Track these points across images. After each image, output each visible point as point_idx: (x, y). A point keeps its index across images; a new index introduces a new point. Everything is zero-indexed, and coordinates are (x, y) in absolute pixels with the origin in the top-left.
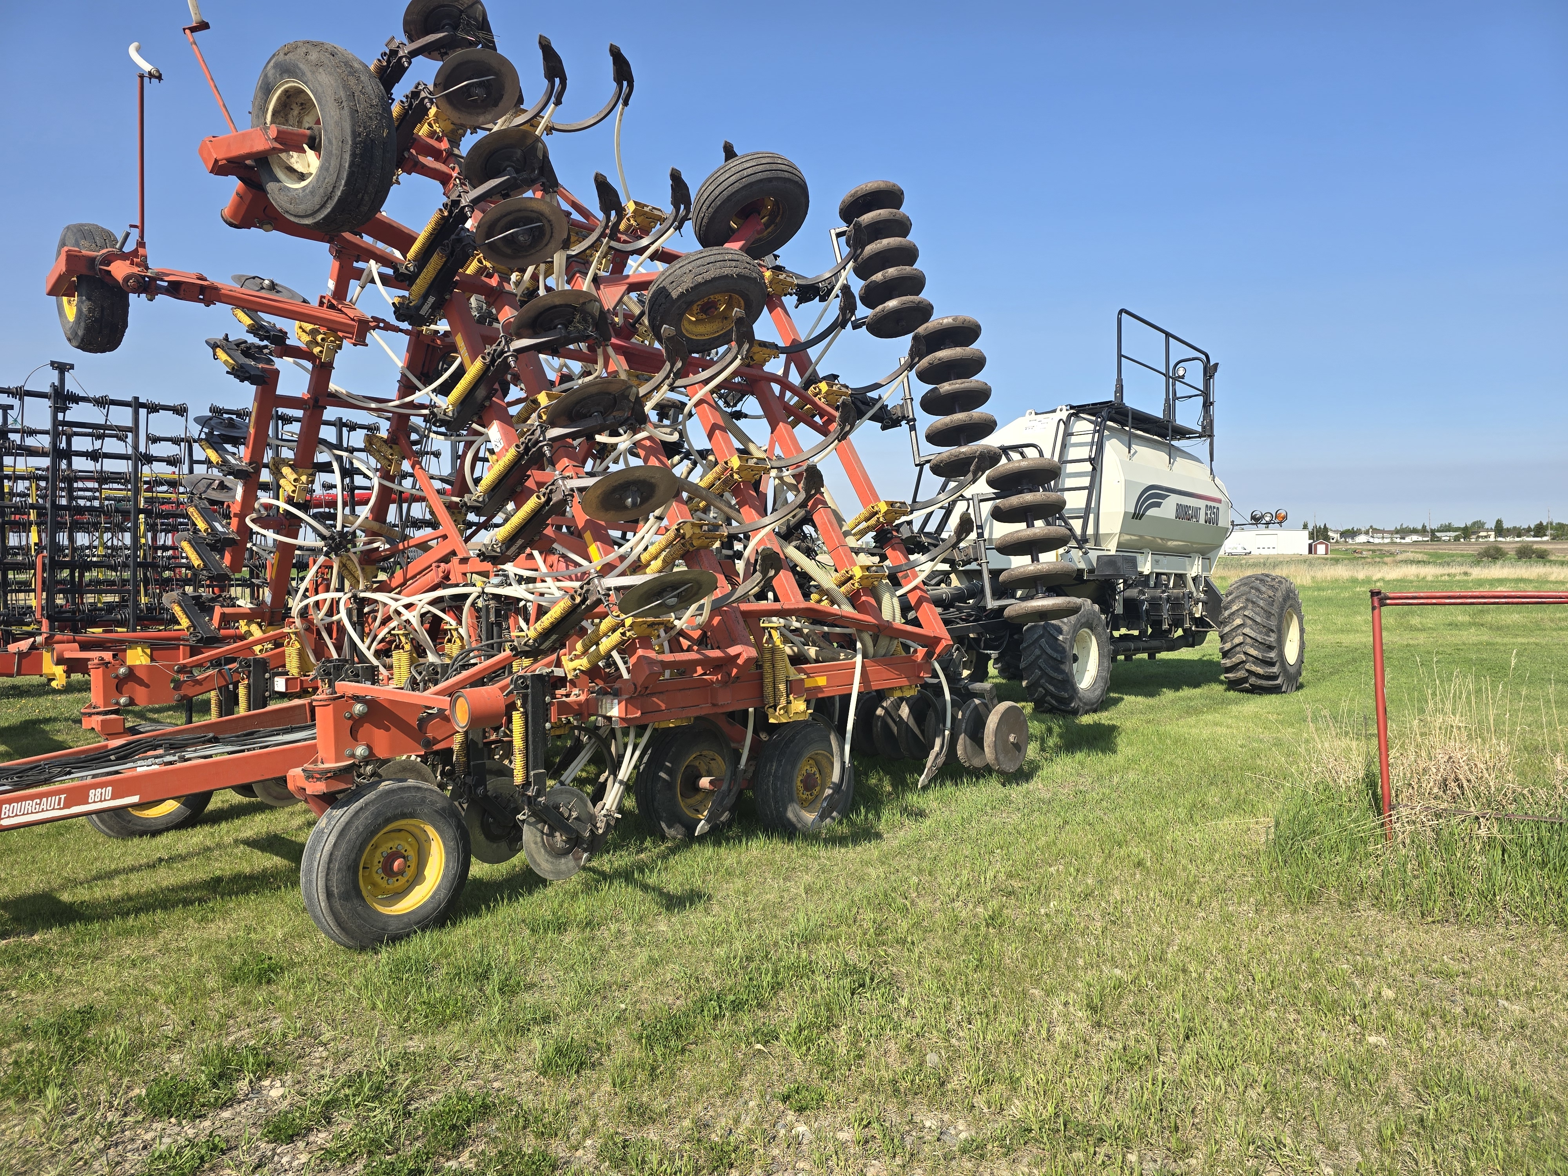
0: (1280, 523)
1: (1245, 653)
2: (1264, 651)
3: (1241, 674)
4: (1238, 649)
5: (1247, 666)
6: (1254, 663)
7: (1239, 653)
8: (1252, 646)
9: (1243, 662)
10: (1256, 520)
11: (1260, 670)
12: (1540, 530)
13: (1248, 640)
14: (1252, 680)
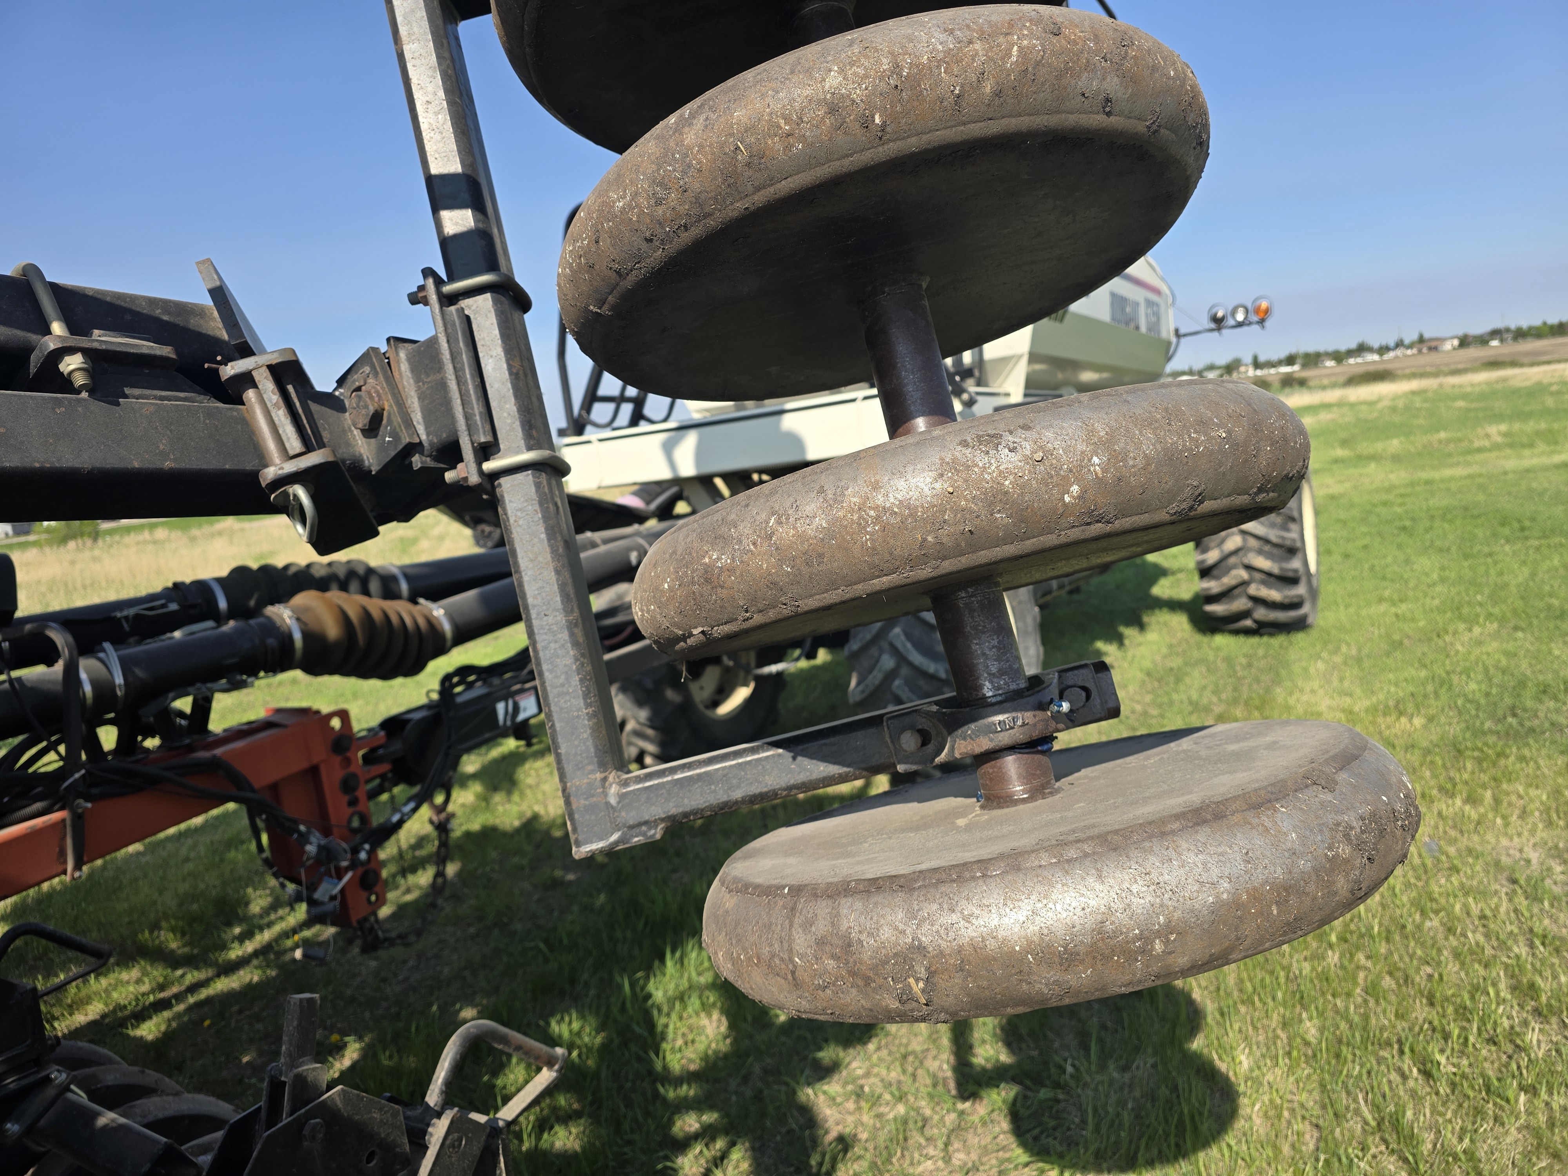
0: (1262, 322)
1: (1248, 567)
2: (1282, 559)
3: (1240, 604)
4: (1233, 560)
5: (1253, 590)
6: (1263, 583)
7: (1234, 567)
8: (1260, 552)
9: (1244, 584)
10: (1218, 322)
11: (1274, 594)
12: (1290, 360)
13: (1252, 542)
14: (1261, 613)
